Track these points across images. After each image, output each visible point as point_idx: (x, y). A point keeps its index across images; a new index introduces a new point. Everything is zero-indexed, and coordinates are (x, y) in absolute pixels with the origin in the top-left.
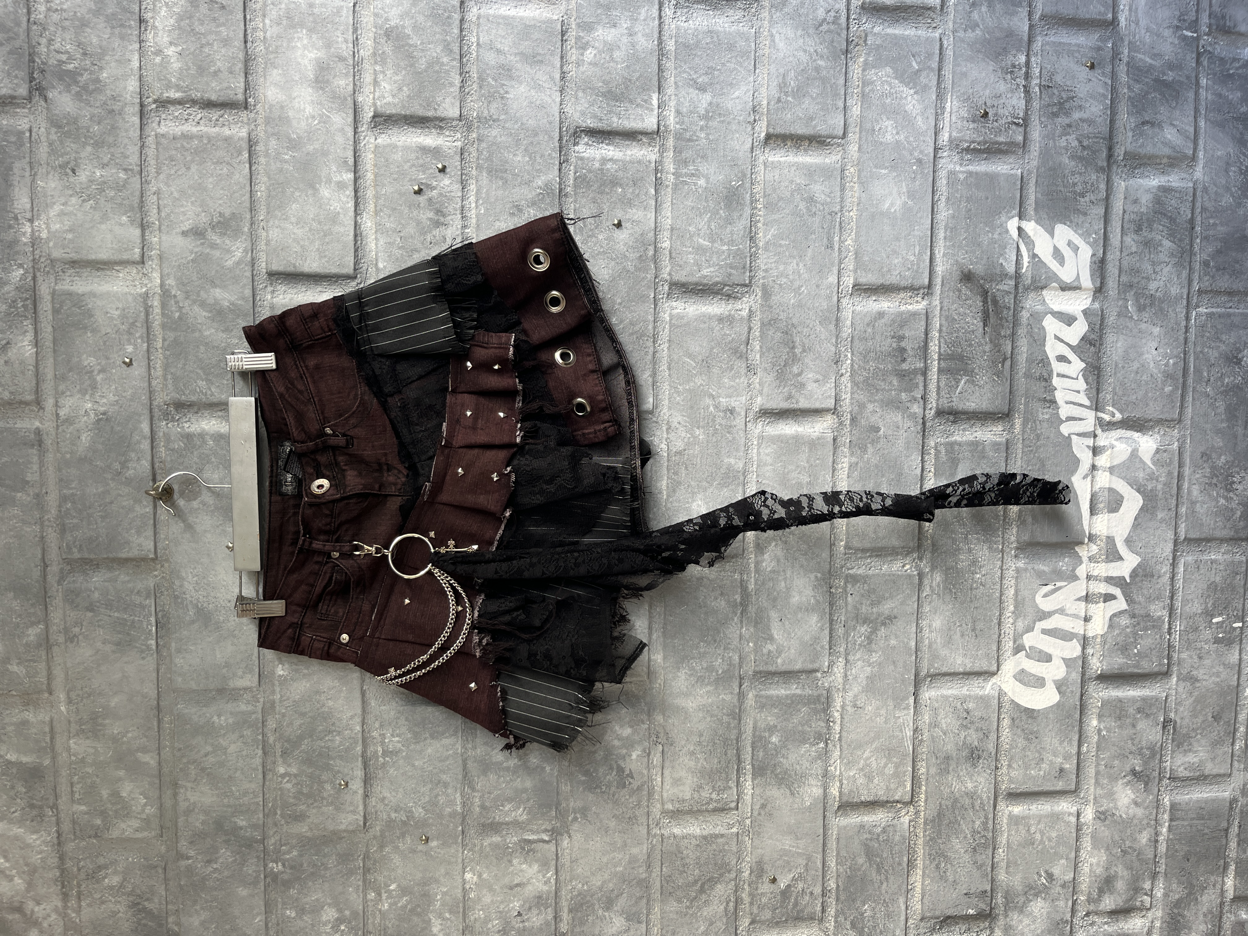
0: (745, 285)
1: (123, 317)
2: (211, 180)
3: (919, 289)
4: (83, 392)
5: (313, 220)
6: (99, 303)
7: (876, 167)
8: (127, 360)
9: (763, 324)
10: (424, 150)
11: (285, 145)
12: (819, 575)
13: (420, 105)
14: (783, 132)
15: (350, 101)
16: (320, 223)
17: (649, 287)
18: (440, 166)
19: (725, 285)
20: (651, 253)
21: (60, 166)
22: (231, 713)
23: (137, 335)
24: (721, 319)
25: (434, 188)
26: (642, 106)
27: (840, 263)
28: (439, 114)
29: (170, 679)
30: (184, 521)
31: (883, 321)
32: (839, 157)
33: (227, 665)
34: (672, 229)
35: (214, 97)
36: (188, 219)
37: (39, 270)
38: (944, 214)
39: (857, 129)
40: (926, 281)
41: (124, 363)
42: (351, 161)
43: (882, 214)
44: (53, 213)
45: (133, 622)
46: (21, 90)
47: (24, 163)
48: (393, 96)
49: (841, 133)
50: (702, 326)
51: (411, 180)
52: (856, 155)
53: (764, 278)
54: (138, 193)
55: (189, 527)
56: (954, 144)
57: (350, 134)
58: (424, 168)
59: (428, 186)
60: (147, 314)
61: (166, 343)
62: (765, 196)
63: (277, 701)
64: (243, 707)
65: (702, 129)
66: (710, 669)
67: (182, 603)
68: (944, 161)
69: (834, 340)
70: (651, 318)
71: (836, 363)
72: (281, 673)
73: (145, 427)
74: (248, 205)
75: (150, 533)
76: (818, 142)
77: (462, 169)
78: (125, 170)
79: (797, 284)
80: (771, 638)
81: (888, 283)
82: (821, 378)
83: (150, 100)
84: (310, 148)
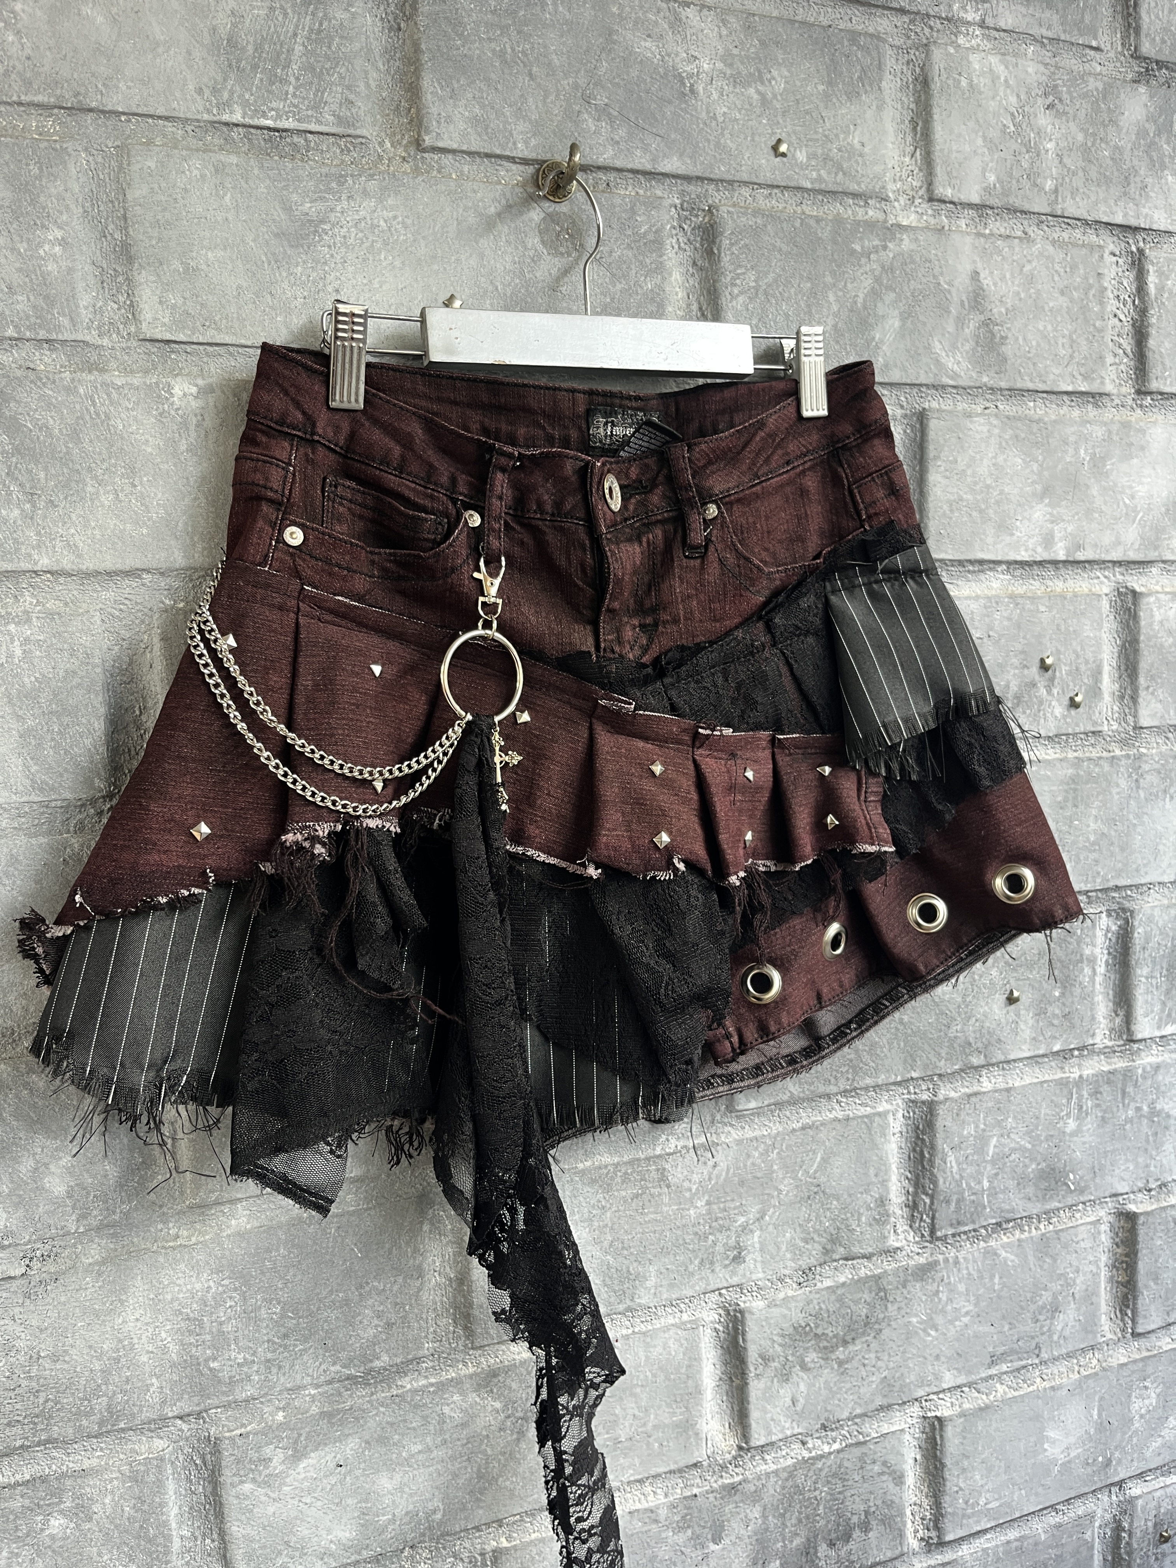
0: (932, 1232)
1: (850, 152)
2: (1049, 328)
3: (937, 1528)
4: (727, 58)
5: (1002, 492)
6: (869, 114)
7: (1102, 1399)
8: (783, 148)
9: (877, 1278)
10: (1097, 673)
11: (1097, 450)
12: (438, 1516)
13: (1152, 665)
14: (1140, 1239)
15: (1152, 555)
16: (998, 503)
17: (926, 1067)
18: (1078, 699)
19: (932, 1197)
20: (975, 1061)
21: (1056, 86)
22: (70, 270)
23: (822, 172)
24: (882, 1202)
25: (1049, 692)
26: (1163, 1011)
27: (970, 1385)
28: (1142, 693)
29: (150, 143)
30: (499, 215)
31: (891, 1486)
32: (1110, 1336)
33: (190, 272)
34: (1008, 1090)
35: (1152, 343)
36: (995, 284)
37: (912, 21)
38: (1039, 1528)
39: (1145, 1354)
40: (949, 1537)
41: (779, 141)
42: (1080, 556)
43: (1042, 1430)
44: (994, 60)
45: (284, 81)
46: (1147, 45)
47: (1056, 31)
48: (1161, 622)
49: (1140, 1330)
50: (872, 1172)
51: (1058, 652)
52: (1114, 1362)
53: (946, 1260)
54: (1027, 207)
55: (489, 225)
56: (1127, 1507)
57: (1115, 556)
58: (1076, 672)
59: (1052, 680)
60: (855, 195)
61: (812, 223)
62: (1057, 1232)
63: (107, 377)
64: (85, 300)
65: (1138, 1109)
66: (220, 1342)
67: (329, 190)
68: (1106, 1498)
69: (858, 1411)
70: (881, 1079)
71: (824, 1427)
72: (177, 391)
73: (672, 164)
74: (1019, 385)
75: (476, 145)
76: (1125, 1297)
77: (1075, 735)
78: (1056, 191)
79: (939, 1320)
80: (297, 1455)
81: (947, 1474)
82: (799, 1407)
83: (1141, 244)
84: (1095, 491)
